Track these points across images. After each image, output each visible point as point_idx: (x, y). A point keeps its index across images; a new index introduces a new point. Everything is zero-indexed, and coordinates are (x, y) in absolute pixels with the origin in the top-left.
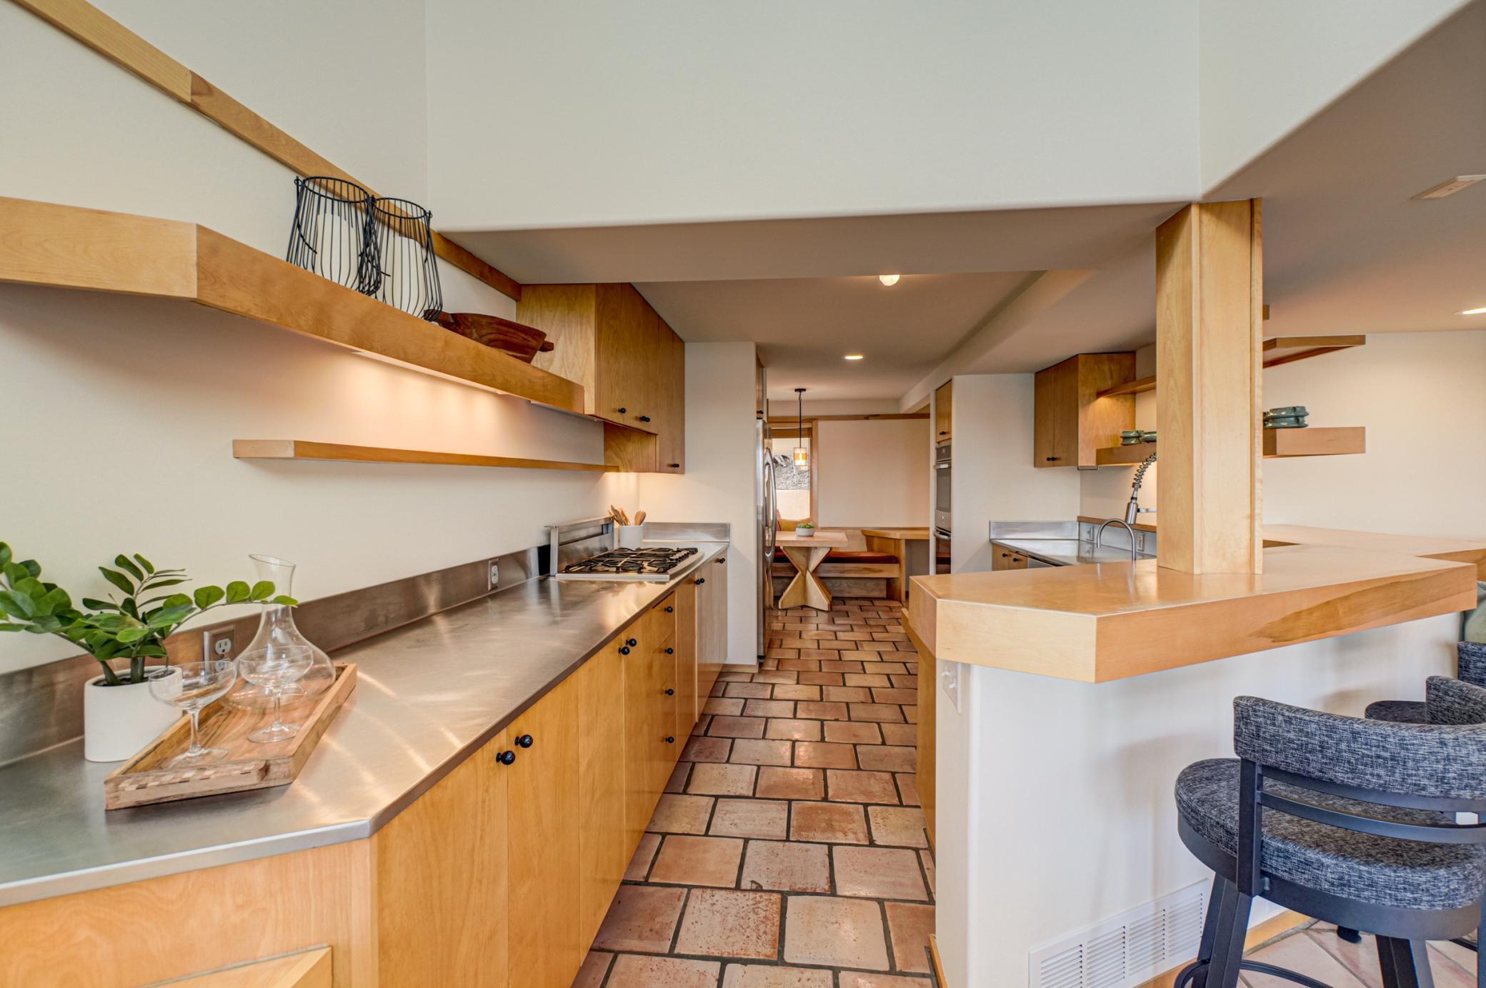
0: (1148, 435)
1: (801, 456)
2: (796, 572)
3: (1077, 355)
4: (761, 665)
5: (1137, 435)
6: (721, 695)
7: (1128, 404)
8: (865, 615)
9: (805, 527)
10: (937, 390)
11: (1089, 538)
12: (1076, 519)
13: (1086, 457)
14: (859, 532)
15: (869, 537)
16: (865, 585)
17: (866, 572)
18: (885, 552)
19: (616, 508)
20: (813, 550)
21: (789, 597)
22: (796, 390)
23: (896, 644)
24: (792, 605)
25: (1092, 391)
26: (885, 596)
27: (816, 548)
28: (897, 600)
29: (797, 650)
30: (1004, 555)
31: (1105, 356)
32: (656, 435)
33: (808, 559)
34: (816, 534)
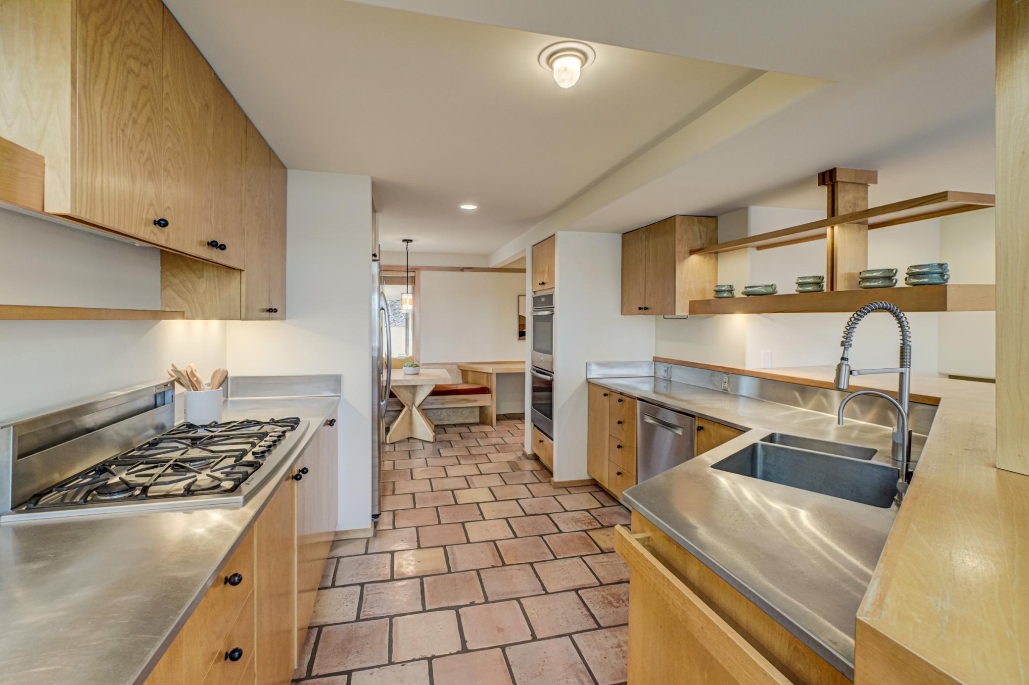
0: (750, 289)
1: (408, 301)
2: (403, 406)
3: (675, 216)
4: (375, 524)
5: (730, 289)
6: (330, 584)
7: (713, 262)
8: (465, 443)
9: (411, 366)
10: (534, 245)
11: (666, 376)
12: (652, 360)
13: (682, 308)
14: (455, 367)
15: (464, 373)
16: (462, 414)
17: (464, 402)
18: (479, 385)
19: (179, 369)
20: (418, 387)
21: (398, 430)
22: (404, 241)
23: (502, 475)
24: (399, 439)
25: (686, 249)
26: (478, 422)
27: (422, 385)
28: (488, 425)
29: (411, 496)
30: (605, 395)
31: (696, 219)
32: (241, 270)
33: (414, 395)
34: (422, 371)
